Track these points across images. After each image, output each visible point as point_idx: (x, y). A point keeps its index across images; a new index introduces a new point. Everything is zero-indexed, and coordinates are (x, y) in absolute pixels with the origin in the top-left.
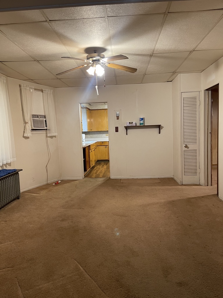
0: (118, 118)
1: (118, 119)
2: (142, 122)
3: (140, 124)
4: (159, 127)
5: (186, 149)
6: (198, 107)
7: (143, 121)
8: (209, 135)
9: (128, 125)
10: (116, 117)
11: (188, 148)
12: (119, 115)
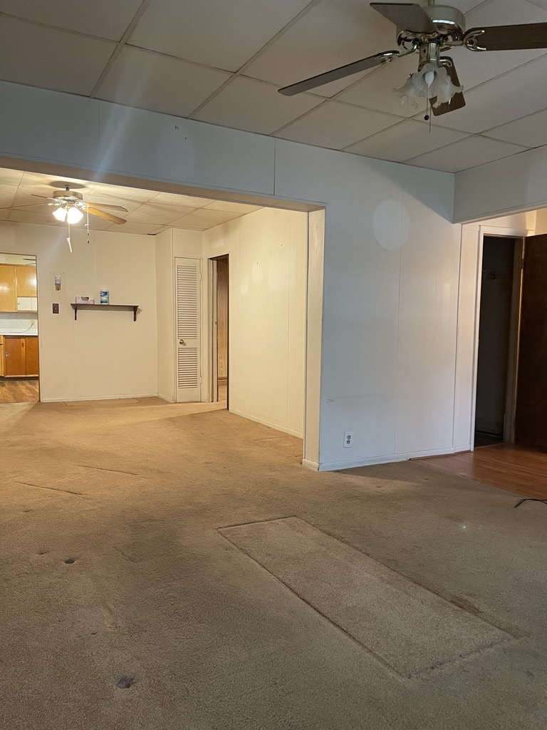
0: (58, 287)
1: (58, 289)
2: (104, 298)
3: (101, 302)
4: (135, 309)
5: (182, 346)
6: (198, 281)
7: (107, 296)
8: (215, 326)
9: (80, 301)
10: (55, 286)
11: (185, 345)
12: (60, 281)
